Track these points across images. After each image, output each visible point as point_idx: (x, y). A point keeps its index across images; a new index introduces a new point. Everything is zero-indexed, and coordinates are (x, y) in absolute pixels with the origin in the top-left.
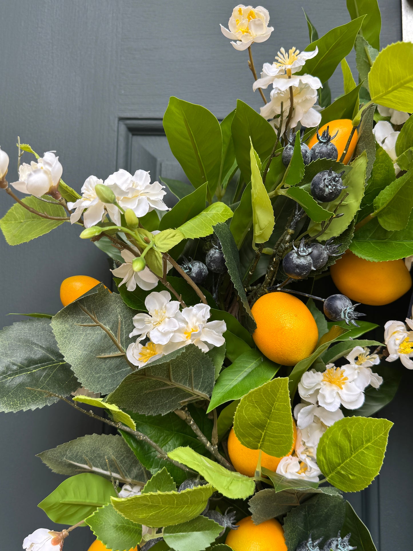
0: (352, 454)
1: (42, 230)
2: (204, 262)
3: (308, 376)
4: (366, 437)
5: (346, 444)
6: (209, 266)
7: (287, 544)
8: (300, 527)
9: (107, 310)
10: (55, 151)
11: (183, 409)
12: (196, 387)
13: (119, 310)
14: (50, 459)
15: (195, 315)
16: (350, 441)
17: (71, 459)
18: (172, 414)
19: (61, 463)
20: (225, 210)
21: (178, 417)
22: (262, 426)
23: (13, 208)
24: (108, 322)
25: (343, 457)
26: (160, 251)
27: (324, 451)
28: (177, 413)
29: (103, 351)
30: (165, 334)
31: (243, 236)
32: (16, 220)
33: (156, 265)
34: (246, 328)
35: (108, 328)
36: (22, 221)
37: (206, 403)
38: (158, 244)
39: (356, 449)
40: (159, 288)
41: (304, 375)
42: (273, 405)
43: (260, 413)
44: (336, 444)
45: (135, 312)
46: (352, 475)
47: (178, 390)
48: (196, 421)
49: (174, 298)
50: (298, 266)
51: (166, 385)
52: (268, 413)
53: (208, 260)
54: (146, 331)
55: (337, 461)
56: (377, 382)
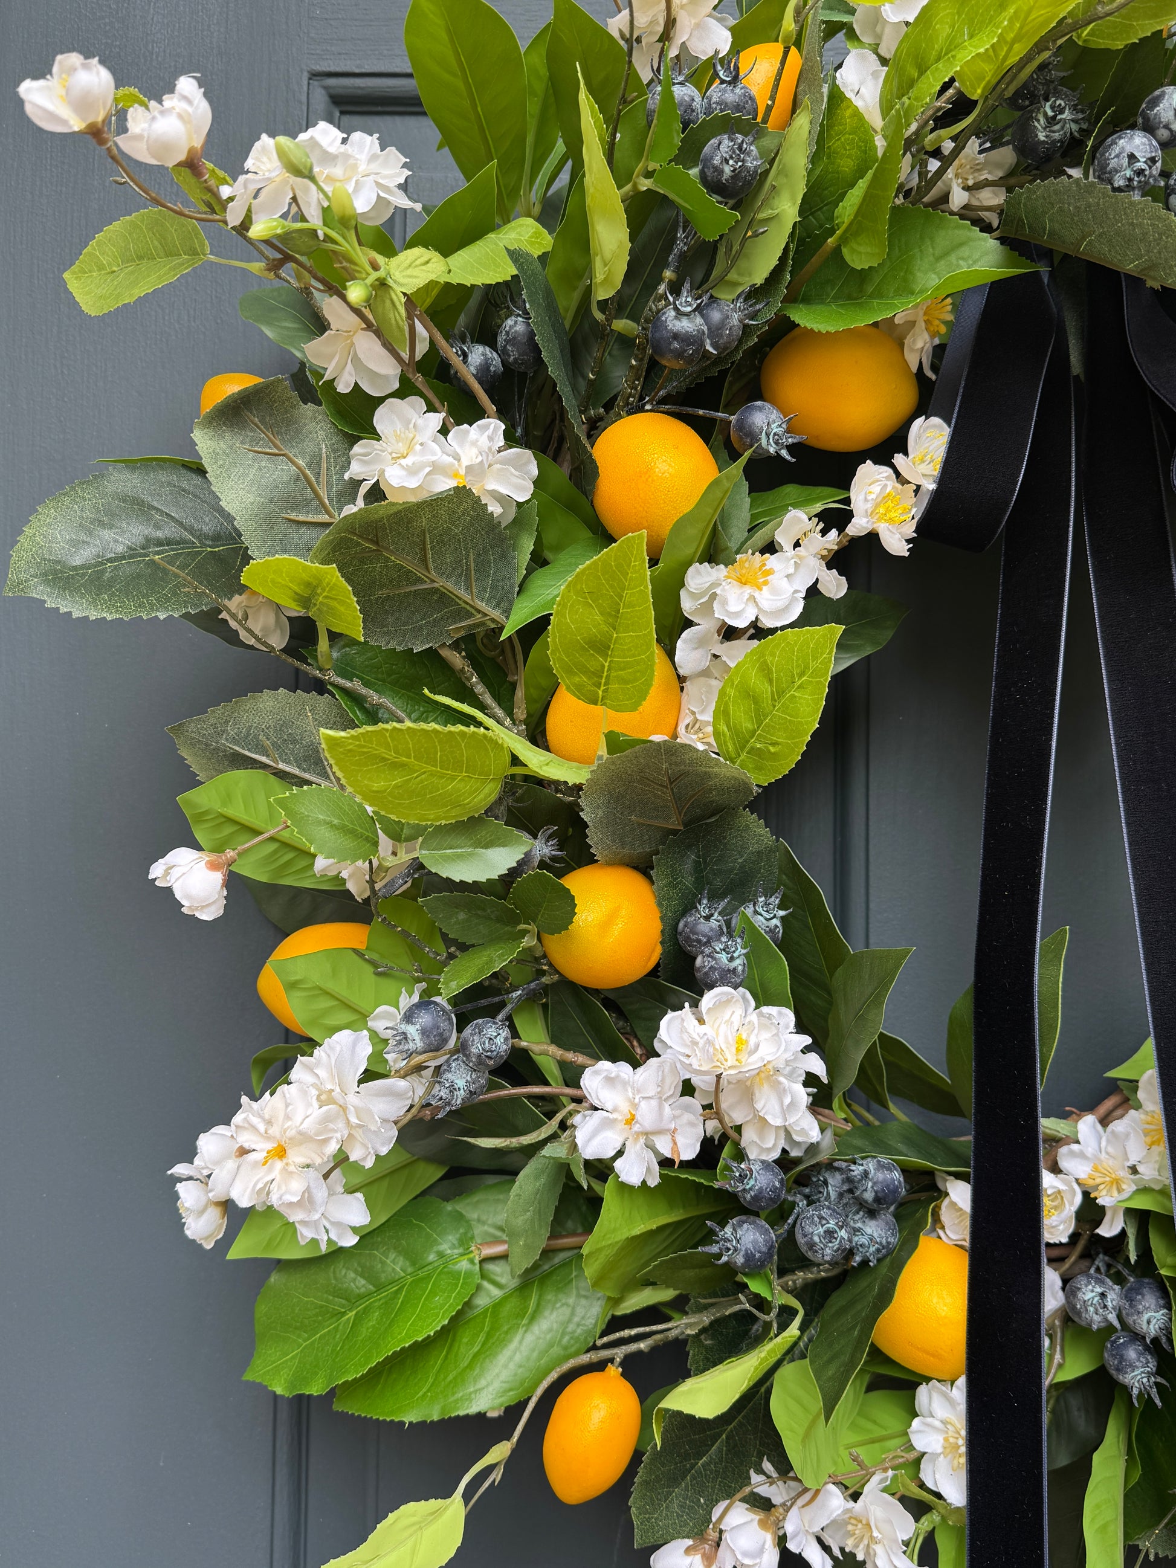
0: (774, 706)
1: (160, 277)
2: (493, 346)
3: (698, 572)
4: (798, 666)
5: (764, 689)
6: (503, 354)
7: (660, 905)
8: (688, 881)
9: (298, 432)
10: (199, 75)
11: (456, 646)
12: (480, 595)
13: (321, 434)
14: (193, 744)
15: (474, 443)
16: (771, 681)
17: (237, 743)
18: (431, 653)
19: (216, 750)
20: (537, 235)
21: (445, 665)
22: (601, 647)
23: (93, 243)
24: (303, 454)
25: (759, 716)
26: (399, 289)
27: (726, 713)
28: (445, 653)
29: (295, 506)
30: (412, 471)
31: (576, 296)
32: (101, 268)
33: (393, 321)
35: (301, 462)
36: (115, 269)
37: (502, 628)
38: (397, 275)
39: (781, 693)
40: (405, 390)
41: (691, 570)
42: (621, 597)
43: (599, 618)
44: (748, 694)
45: (353, 440)
46: (774, 744)
47: (443, 599)
48: (482, 678)
49: (431, 408)
50: (676, 336)
51: (418, 580)
52: (614, 616)
53: (501, 339)
54: (378, 467)
55: (750, 726)
56: (835, 586)
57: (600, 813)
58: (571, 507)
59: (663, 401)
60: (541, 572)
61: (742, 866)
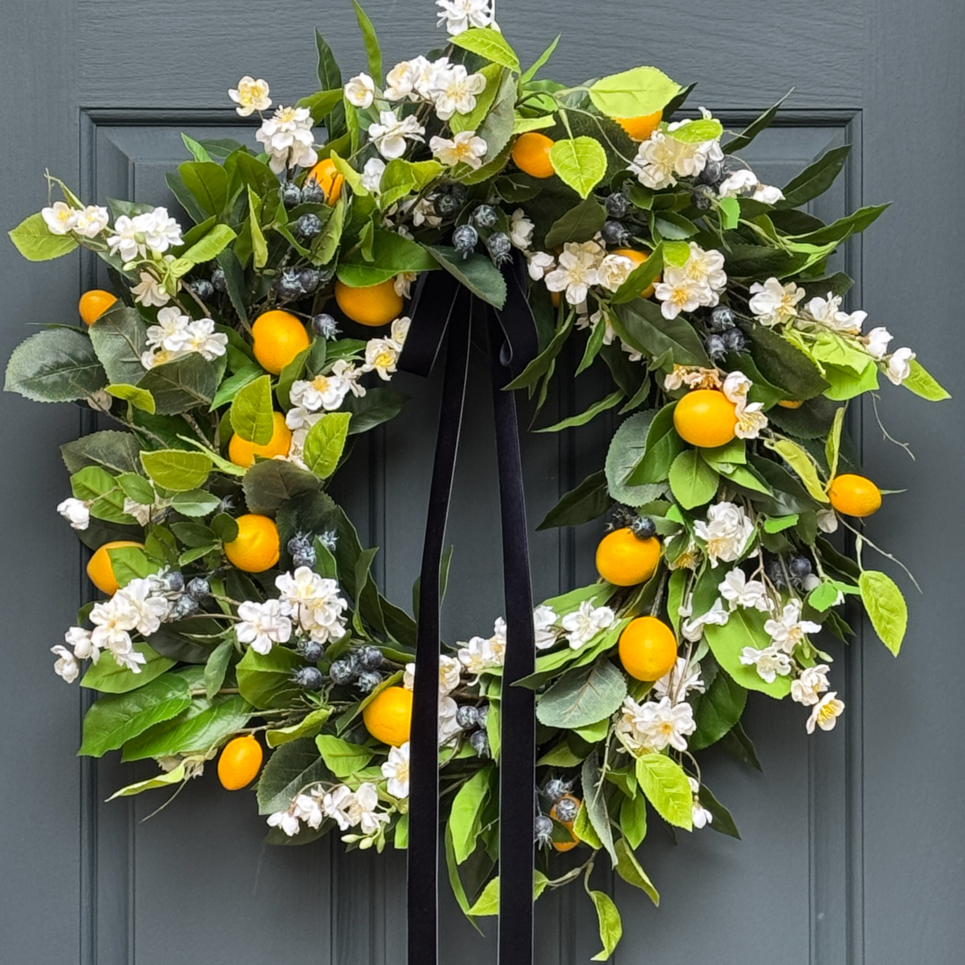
0: (327, 445)
2: (210, 281)
3: (298, 385)
4: (336, 429)
5: (324, 438)
6: (214, 285)
8: (293, 523)
9: (125, 322)
11: (188, 413)
12: (201, 392)
13: (135, 322)
14: (69, 453)
15: (201, 329)
16: (326, 435)
17: (88, 454)
18: (179, 416)
19: (80, 457)
20: (229, 233)
21: (183, 420)
22: (253, 418)
24: (127, 332)
25: (322, 449)
26: (174, 276)
27: (308, 447)
28: (183, 416)
29: (124, 356)
30: (176, 343)
31: (247, 257)
34: (248, 342)
35: (127, 337)
37: (209, 406)
38: (174, 270)
39: (330, 440)
40: (170, 304)
41: (294, 384)
42: (260, 399)
43: (251, 407)
44: (317, 439)
45: (148, 325)
46: (327, 462)
47: (185, 393)
48: (200, 427)
49: (183, 314)
50: (287, 290)
51: (175, 386)
52: (257, 406)
53: (213, 279)
54: (160, 340)
55: (318, 453)
56: (360, 391)
57: (251, 489)
58: (242, 350)
59: (285, 306)
60: (228, 380)
61: (321, 519)
